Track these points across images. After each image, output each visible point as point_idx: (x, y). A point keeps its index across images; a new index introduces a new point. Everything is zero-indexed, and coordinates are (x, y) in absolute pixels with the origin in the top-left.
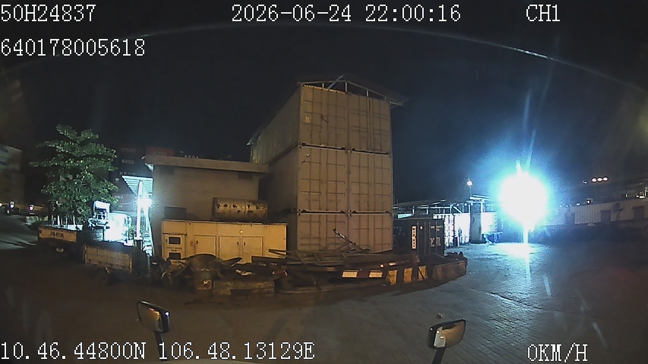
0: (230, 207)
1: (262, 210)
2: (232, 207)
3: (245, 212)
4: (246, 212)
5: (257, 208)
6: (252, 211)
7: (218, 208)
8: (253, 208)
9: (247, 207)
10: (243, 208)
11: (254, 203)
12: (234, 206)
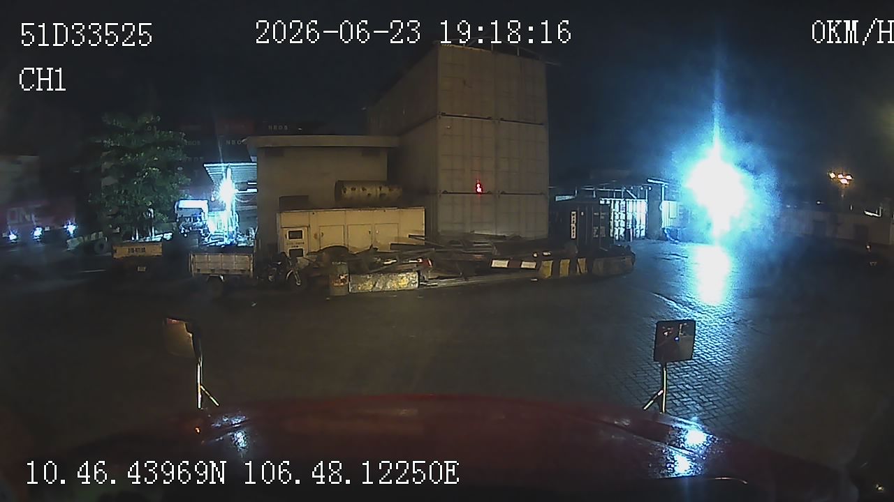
0: (359, 190)
1: (396, 192)
2: (361, 190)
3: (376, 195)
4: (378, 196)
5: (390, 190)
6: (384, 194)
7: (345, 192)
8: (385, 190)
9: (378, 189)
10: (374, 191)
11: (386, 184)
12: (364, 189)
